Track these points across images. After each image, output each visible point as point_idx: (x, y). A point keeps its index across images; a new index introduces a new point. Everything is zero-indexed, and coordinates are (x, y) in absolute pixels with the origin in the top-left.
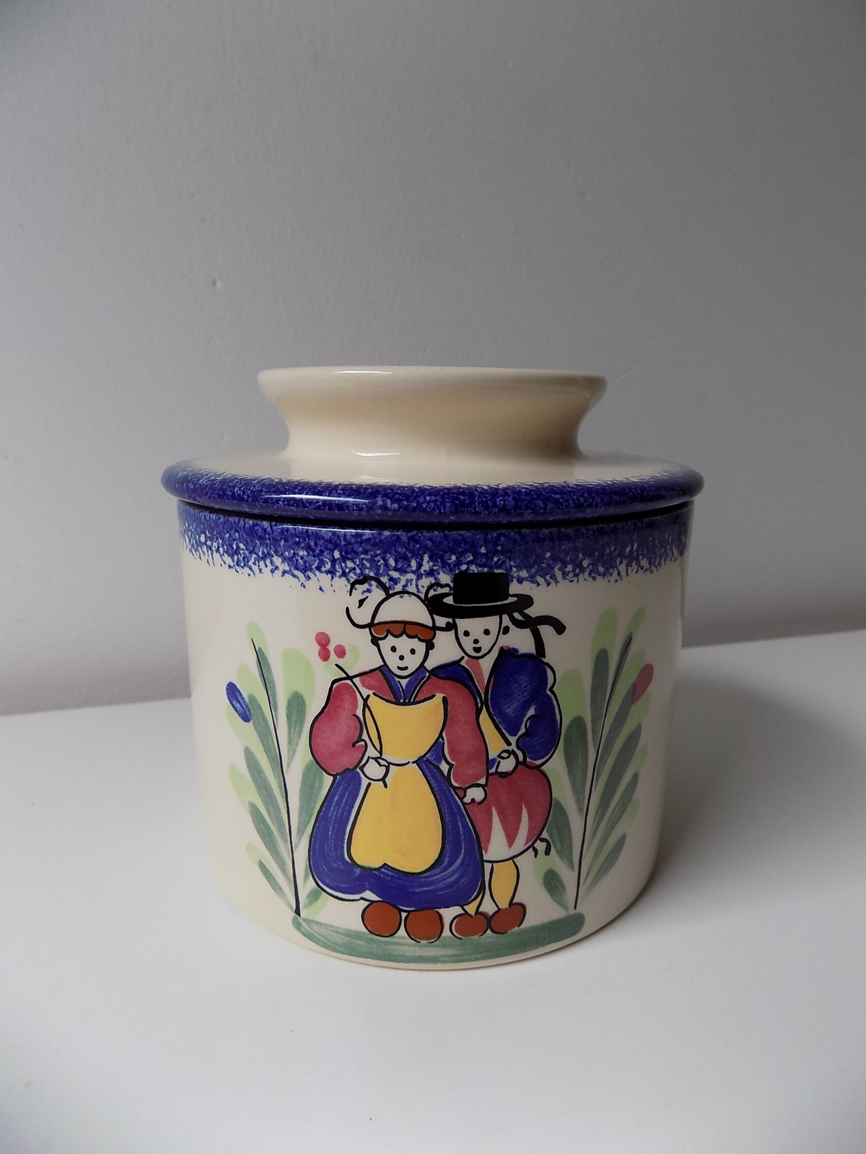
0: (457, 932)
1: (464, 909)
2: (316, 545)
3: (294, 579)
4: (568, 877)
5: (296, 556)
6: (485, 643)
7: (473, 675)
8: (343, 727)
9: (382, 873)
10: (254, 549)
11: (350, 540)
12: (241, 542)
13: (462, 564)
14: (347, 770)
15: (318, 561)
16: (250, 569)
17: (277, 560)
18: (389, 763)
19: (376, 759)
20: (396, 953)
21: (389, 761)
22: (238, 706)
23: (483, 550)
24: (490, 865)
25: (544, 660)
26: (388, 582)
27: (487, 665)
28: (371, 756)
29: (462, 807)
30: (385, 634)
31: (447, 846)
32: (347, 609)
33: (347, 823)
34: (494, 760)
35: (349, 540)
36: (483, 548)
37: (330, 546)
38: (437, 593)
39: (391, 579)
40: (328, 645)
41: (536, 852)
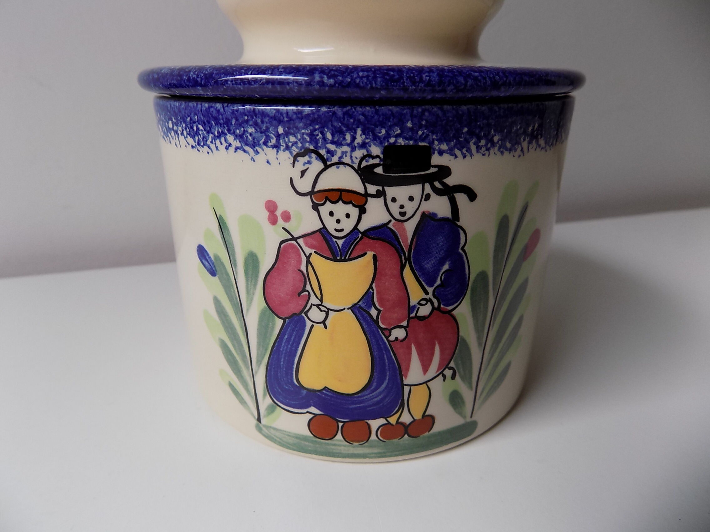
0: (381, 436)
1: (387, 420)
2: (262, 122)
3: (245, 154)
4: (467, 395)
5: (246, 133)
6: (410, 208)
7: (399, 236)
8: (290, 280)
9: (324, 393)
10: (210, 129)
11: (292, 116)
12: (200, 124)
13: (391, 137)
14: (294, 314)
15: (264, 137)
16: (209, 147)
17: (230, 138)
18: (329, 309)
19: (317, 306)
20: (334, 451)
21: (328, 307)
22: (206, 263)
23: (409, 125)
24: (409, 387)
25: (459, 224)
26: (326, 154)
27: (410, 227)
28: (313, 304)
29: (388, 344)
30: (324, 200)
31: (375, 374)
32: (291, 179)
33: (295, 356)
34: (415, 306)
36: (410, 122)
37: (274, 122)
38: (368, 164)
39: (329, 151)
40: (275, 211)
41: (444, 377)
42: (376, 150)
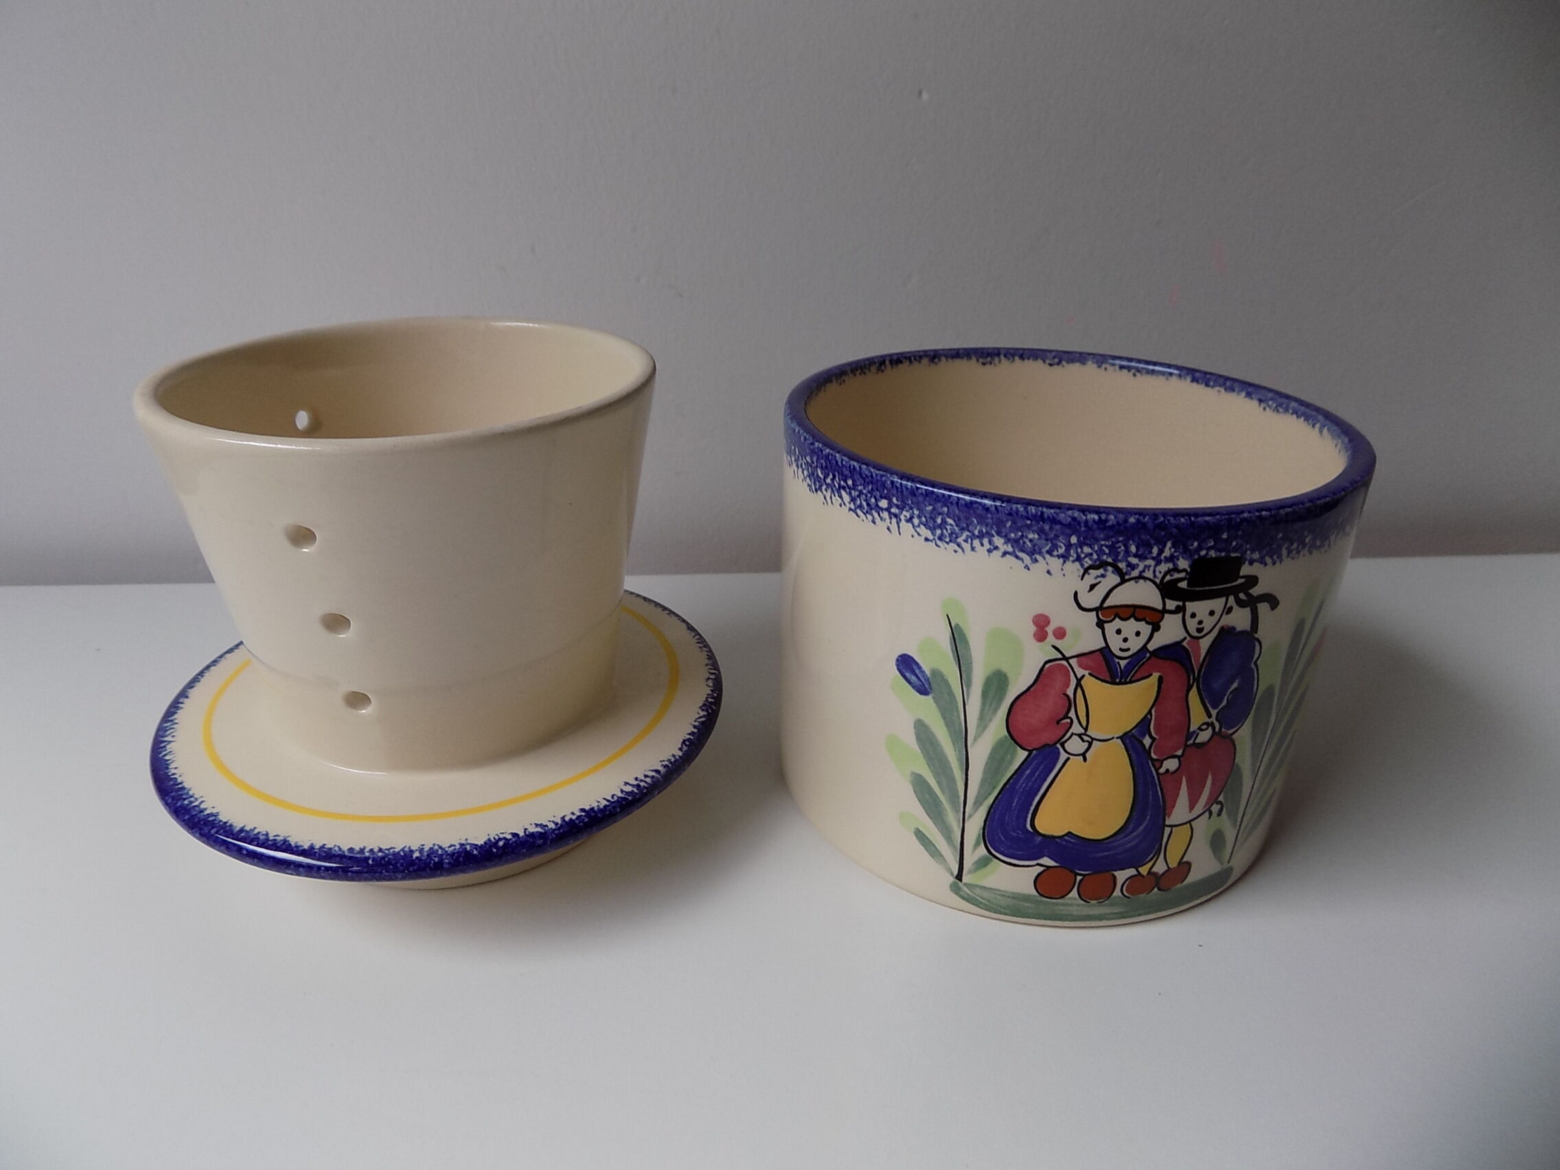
0: (1126, 890)
1: (1138, 871)
2: (1051, 529)
3: (1017, 560)
4: (1230, 834)
5: (1024, 538)
6: (1208, 623)
7: (1191, 654)
8: (1049, 705)
9: (1065, 840)
10: (968, 526)
11: (1092, 526)
12: (949, 517)
14: (1045, 745)
15: (1050, 545)
16: (959, 545)
17: (998, 541)
18: (1093, 739)
19: (1080, 736)
20: (1063, 913)
21: (1093, 736)
22: (913, 678)
23: (1225, 536)
24: (1170, 829)
25: (1256, 636)
26: (1125, 568)
27: (1205, 644)
28: (1075, 732)
29: (1156, 777)
30: (1113, 617)
31: (1134, 814)
32: (1076, 594)
34: (1194, 732)
35: (1090, 525)
36: (1226, 534)
37: (1067, 531)
38: (1173, 578)
39: (1129, 565)
40: (1047, 626)
42: (1183, 564)
